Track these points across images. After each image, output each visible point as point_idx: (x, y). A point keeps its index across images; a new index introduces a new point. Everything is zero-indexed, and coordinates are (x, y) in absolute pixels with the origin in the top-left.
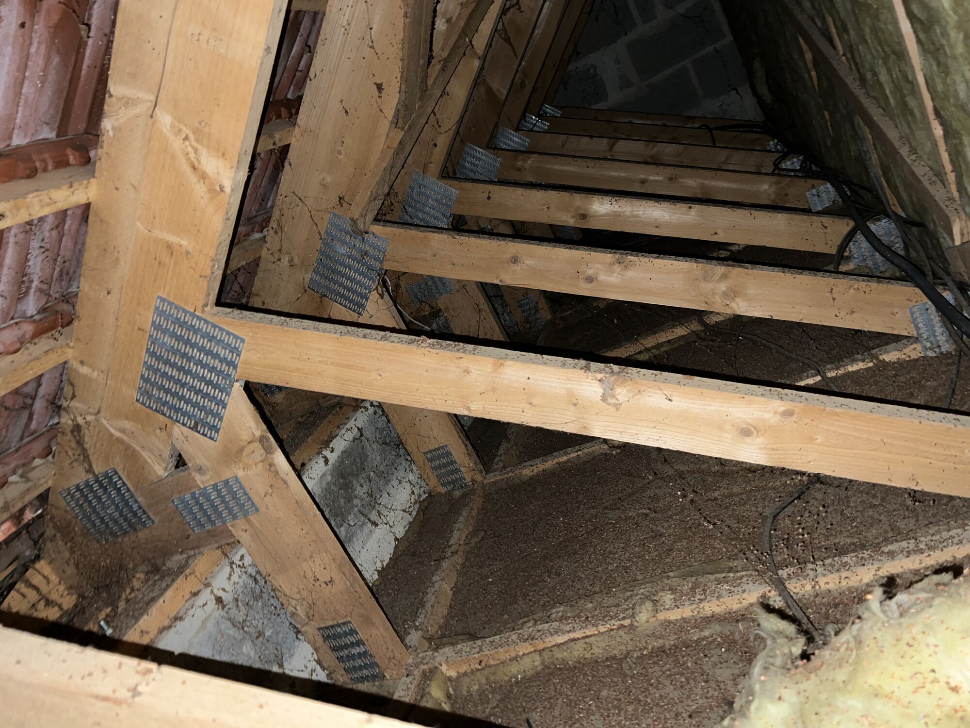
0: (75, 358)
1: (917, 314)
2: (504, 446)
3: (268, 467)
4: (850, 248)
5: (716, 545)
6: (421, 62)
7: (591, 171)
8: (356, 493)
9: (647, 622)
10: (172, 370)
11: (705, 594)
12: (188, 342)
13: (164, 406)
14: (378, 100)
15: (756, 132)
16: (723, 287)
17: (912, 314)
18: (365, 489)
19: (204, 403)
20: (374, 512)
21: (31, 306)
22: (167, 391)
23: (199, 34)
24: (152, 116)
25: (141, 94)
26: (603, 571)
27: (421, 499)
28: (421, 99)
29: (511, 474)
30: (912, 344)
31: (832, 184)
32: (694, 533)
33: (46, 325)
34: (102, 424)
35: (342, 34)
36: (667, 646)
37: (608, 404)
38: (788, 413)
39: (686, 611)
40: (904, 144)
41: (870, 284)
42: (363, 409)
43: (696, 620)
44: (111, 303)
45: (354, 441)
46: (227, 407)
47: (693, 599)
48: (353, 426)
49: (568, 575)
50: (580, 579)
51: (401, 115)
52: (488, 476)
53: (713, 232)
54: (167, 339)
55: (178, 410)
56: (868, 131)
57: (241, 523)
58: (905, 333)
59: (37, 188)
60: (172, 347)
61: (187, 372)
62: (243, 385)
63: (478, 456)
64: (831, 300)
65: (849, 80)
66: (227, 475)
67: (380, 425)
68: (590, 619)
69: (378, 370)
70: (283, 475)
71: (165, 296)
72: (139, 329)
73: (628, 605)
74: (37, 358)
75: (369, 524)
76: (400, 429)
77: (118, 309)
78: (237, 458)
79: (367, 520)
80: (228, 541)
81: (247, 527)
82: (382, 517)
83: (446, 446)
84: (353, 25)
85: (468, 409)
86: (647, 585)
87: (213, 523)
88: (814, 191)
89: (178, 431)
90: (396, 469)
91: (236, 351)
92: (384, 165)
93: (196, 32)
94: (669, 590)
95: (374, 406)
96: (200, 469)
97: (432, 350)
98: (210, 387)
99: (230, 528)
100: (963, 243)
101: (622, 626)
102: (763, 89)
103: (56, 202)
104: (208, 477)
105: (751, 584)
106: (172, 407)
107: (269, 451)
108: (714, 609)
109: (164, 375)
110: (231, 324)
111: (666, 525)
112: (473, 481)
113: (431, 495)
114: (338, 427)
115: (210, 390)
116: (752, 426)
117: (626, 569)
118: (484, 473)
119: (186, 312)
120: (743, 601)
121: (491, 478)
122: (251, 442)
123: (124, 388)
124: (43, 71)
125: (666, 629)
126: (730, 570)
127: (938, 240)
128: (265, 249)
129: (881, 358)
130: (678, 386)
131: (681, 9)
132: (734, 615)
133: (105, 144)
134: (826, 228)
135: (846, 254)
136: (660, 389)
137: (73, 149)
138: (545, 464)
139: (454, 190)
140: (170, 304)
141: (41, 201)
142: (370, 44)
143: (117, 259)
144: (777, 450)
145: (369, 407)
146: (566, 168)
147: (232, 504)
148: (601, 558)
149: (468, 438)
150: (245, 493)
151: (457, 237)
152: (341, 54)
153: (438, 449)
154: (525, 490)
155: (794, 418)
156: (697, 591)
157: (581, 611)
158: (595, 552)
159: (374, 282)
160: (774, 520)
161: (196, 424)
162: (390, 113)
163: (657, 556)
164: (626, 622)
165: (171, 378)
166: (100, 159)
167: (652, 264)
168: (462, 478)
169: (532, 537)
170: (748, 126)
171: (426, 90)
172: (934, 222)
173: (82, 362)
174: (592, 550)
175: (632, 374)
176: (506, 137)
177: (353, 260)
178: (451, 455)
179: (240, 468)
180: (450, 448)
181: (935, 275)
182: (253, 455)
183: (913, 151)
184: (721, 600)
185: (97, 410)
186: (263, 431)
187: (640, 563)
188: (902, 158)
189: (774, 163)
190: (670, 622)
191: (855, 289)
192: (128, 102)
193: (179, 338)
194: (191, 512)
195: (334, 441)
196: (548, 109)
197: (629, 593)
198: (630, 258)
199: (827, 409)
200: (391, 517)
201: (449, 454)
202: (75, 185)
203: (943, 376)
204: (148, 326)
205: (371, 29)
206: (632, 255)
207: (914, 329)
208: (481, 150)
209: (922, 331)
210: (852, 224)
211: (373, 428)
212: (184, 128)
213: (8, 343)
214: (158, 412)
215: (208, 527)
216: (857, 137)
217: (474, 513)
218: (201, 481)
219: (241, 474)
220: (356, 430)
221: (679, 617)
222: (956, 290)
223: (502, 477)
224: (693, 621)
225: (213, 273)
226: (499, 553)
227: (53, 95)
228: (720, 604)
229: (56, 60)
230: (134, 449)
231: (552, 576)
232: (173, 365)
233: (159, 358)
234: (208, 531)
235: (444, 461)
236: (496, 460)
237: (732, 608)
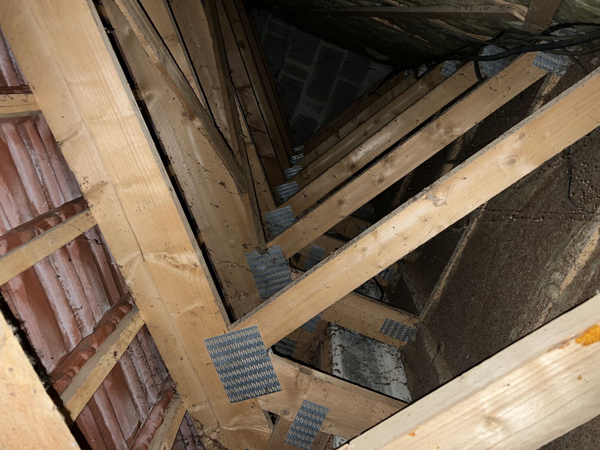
0: (189, 407)
1: (539, 63)
2: (414, 298)
3: (315, 381)
4: (482, 73)
5: (555, 235)
6: (231, 157)
7: (338, 151)
8: (366, 376)
9: (559, 295)
10: (236, 371)
11: (573, 257)
12: (233, 351)
13: (245, 394)
14: (226, 189)
15: (395, 75)
16: (442, 131)
17: (536, 65)
18: (368, 371)
19: (262, 375)
20: (382, 379)
21: (153, 398)
22: (241, 385)
23: (139, 208)
24: (144, 261)
25: (133, 255)
26: (515, 297)
27: (399, 356)
28: (243, 174)
29: (430, 305)
30: (550, 77)
31: (448, 60)
32: (540, 241)
33: (166, 399)
34: (224, 429)
35: (189, 177)
36: (581, 297)
37: (440, 206)
38: (522, 136)
39: (572, 273)
40: (460, 8)
41: (504, 70)
42: (333, 336)
43: (581, 272)
44: (186, 363)
45: (342, 353)
46: (274, 367)
47: (569, 264)
48: (336, 346)
49: (501, 316)
50: (509, 312)
51: (240, 186)
52: (420, 316)
53: (416, 121)
54: (223, 358)
55: (253, 390)
56: (439, 21)
57: (325, 423)
58: (542, 75)
59: (120, 331)
60: (228, 360)
61: (243, 367)
62: (272, 352)
63: (406, 311)
64: (495, 92)
65: (411, 10)
66: (300, 403)
67: (347, 337)
68: (531, 322)
69: (325, 286)
70: (325, 380)
71: (207, 338)
72: (207, 365)
73: (542, 297)
74: (174, 418)
75: (386, 386)
76: (358, 331)
77: (191, 363)
78: (298, 390)
79: (383, 385)
80: (327, 440)
81: (330, 423)
82: (389, 379)
83: (387, 319)
84: (191, 170)
85: (380, 267)
86: (542, 280)
87: (313, 436)
88: (443, 70)
89: (261, 401)
90: (374, 351)
91: (257, 335)
92: (251, 213)
93: (137, 208)
94: (554, 272)
95: (337, 330)
96: (285, 412)
97: (340, 254)
98: (259, 364)
99: (323, 431)
100: (526, 17)
101: (550, 310)
102: (381, 57)
103: (132, 332)
104: (292, 412)
105: (589, 232)
106: (250, 390)
107: (309, 373)
108: (584, 260)
109: (234, 377)
110: (245, 324)
111: (523, 251)
112: (415, 325)
113: (401, 350)
114: (330, 353)
115: (260, 366)
116: (512, 156)
117: (525, 286)
118: (417, 316)
119: (221, 337)
120: (594, 242)
121: (422, 316)
122: (297, 376)
123: (221, 401)
124: (88, 279)
125: (572, 290)
126: (573, 236)
127: (515, 29)
128: (229, 299)
129: (543, 95)
130: (462, 169)
131: (315, 60)
132: (596, 252)
133: (133, 291)
134: (463, 74)
135: (483, 77)
136: (456, 178)
137: (121, 306)
138: (441, 285)
139: (288, 207)
140: (212, 339)
141: (126, 335)
142: (204, 170)
143: (174, 339)
144: (534, 156)
145: (335, 332)
146: (327, 159)
147: (313, 417)
148: (509, 294)
149: (394, 306)
150: (316, 405)
151: (307, 216)
152: (196, 185)
153: (385, 324)
154: (444, 305)
155: (527, 136)
156: (567, 259)
157: (524, 323)
158: (503, 294)
159: (288, 269)
160: (569, 199)
161: (266, 389)
162: (235, 190)
163: (533, 267)
164: (550, 305)
165: (238, 377)
166: (136, 299)
167: (402, 150)
168: (409, 329)
169: (468, 320)
170: (389, 77)
171: (242, 168)
172: (506, 24)
173: (194, 406)
174: (501, 295)
175: (437, 184)
176: (289, 174)
177: (271, 267)
178: (393, 321)
179: (303, 394)
180: (390, 319)
181: (529, 42)
182: (303, 382)
183: (466, 6)
184: (583, 251)
185: (217, 424)
186: (298, 366)
187: (529, 277)
188: (464, 13)
189: (415, 77)
190: (570, 285)
191: (500, 78)
192: (130, 264)
193: (227, 353)
194: (299, 440)
195: (334, 359)
196: (297, 149)
197: (537, 292)
198: (389, 156)
199: (537, 118)
200: (392, 376)
201: (392, 322)
202: (135, 319)
203: (578, 75)
204: (210, 360)
205: (199, 163)
206: (389, 154)
207: (544, 70)
208: (284, 185)
209: (548, 68)
210: (472, 62)
211: (345, 340)
212: (161, 253)
213: (156, 420)
214: (245, 399)
215: (312, 440)
216: (438, 29)
217: (430, 338)
218: (290, 417)
219: (305, 397)
220: (339, 347)
221: (572, 279)
222: (544, 37)
223: (427, 310)
224: (581, 274)
225: (219, 308)
226: (460, 342)
227: (98, 288)
228: (584, 254)
229: (89, 271)
230: (247, 429)
231: (494, 325)
232: (235, 369)
233: (226, 371)
234: (314, 443)
235: (392, 327)
236: (417, 307)
237: (592, 251)
